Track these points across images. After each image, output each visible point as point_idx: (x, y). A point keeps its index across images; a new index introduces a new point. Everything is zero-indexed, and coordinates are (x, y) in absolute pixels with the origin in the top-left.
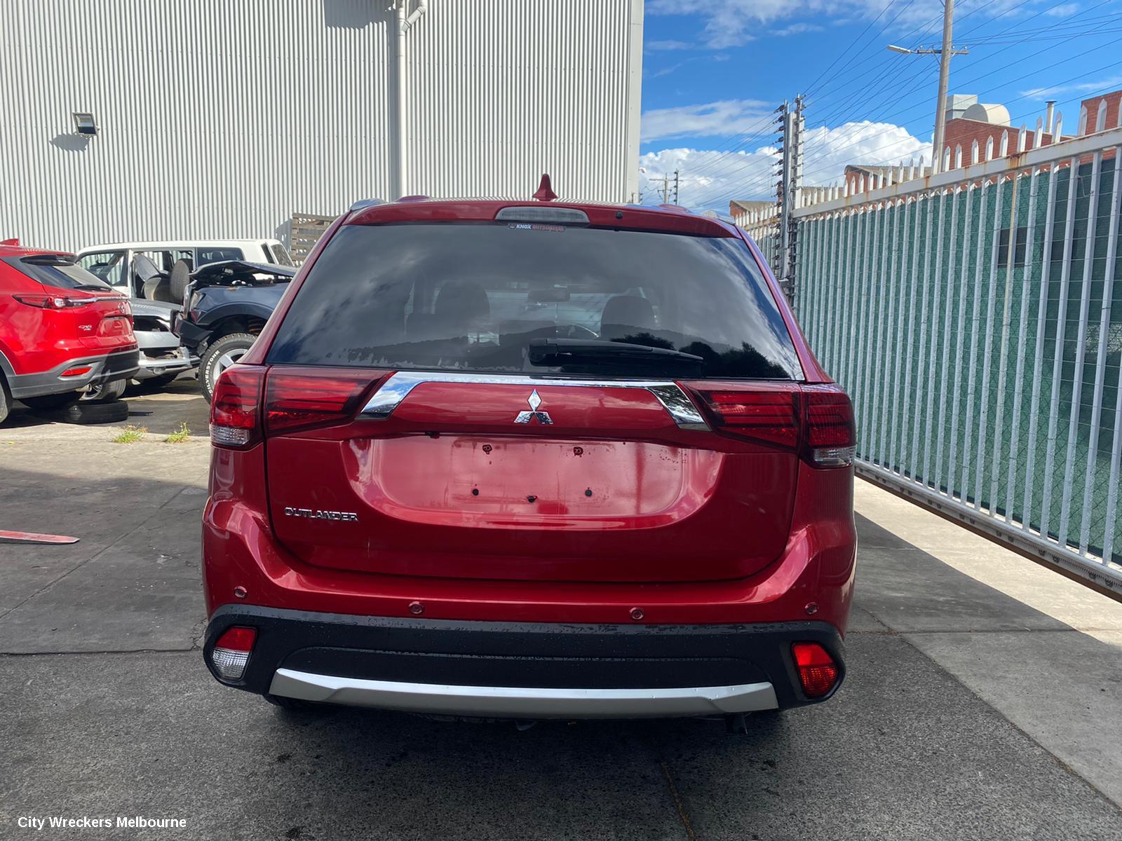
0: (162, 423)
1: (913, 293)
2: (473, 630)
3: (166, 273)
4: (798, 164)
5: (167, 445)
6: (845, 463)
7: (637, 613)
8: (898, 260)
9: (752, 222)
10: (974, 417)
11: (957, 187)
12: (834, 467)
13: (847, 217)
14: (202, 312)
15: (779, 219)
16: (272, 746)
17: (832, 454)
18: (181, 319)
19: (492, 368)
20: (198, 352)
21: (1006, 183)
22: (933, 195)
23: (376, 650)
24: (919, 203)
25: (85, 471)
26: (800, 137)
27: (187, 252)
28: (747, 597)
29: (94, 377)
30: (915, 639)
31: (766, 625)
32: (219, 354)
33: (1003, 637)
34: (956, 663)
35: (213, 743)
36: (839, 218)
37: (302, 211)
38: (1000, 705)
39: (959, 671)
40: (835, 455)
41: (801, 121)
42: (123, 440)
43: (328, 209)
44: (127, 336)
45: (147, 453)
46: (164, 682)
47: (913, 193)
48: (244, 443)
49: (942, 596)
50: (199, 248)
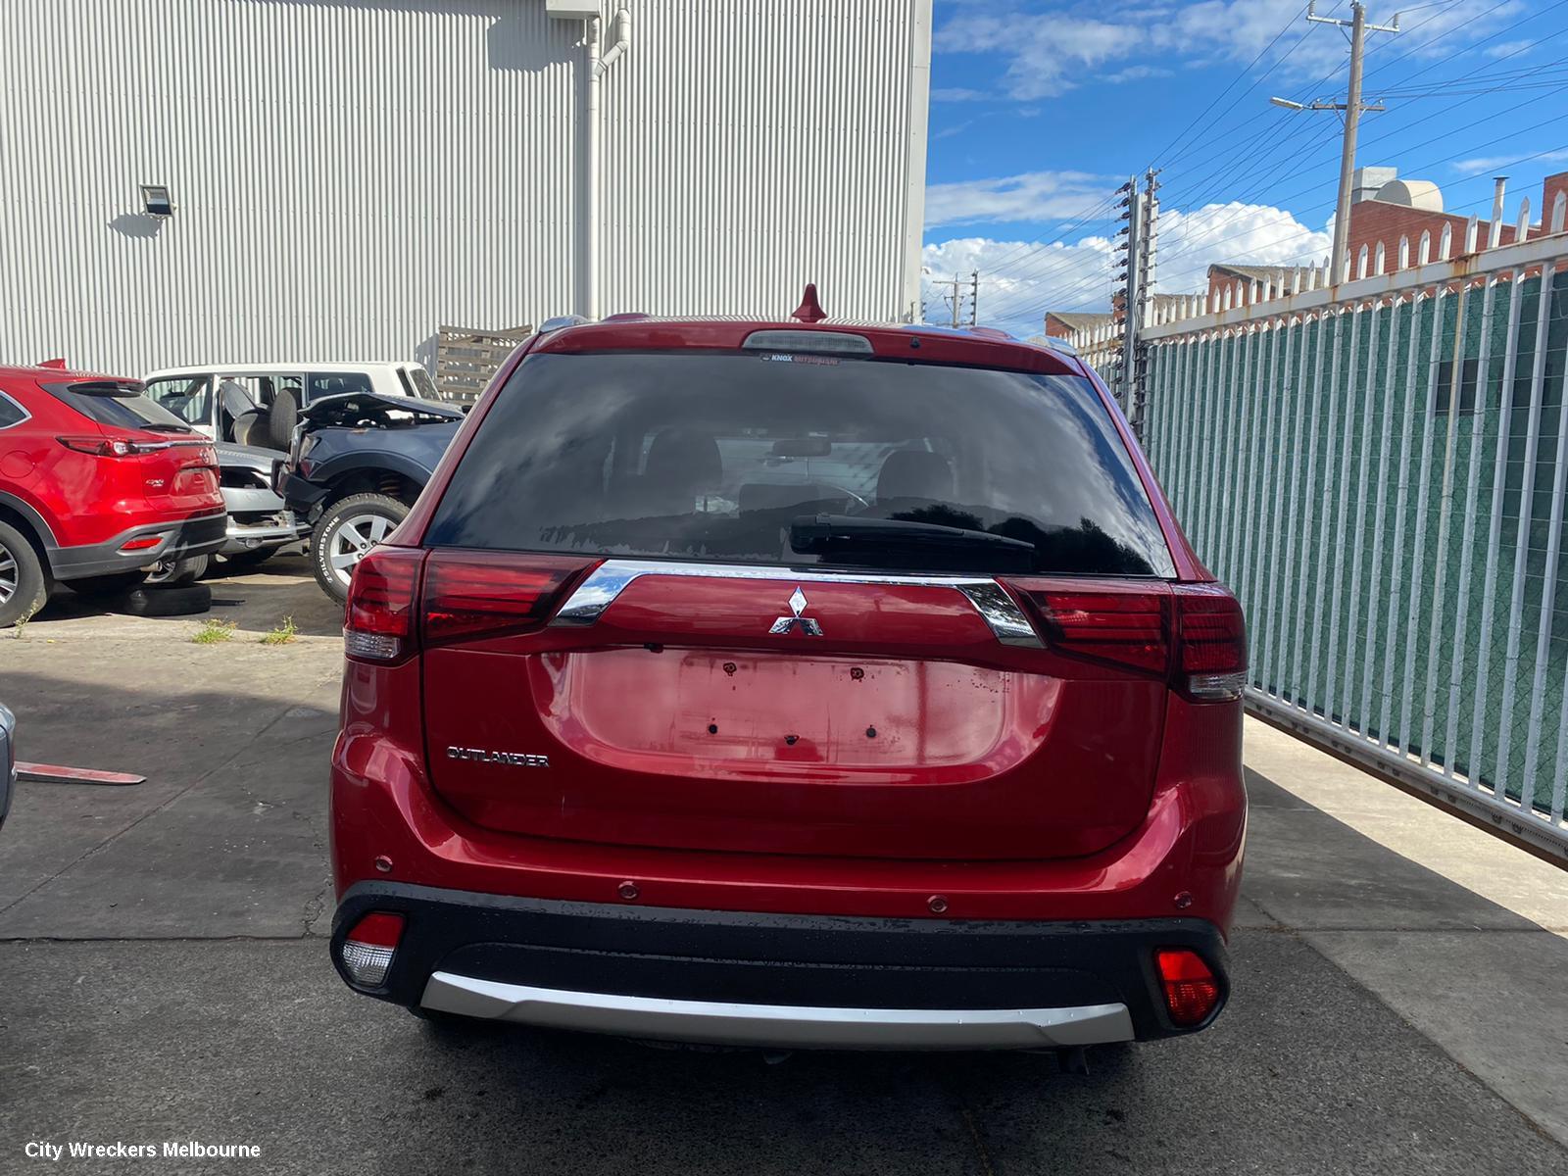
0: (255, 616)
1: (1312, 449)
2: (706, 923)
3: (265, 407)
4: (1150, 265)
5: (264, 647)
6: (1232, 695)
7: (938, 903)
8: (1292, 402)
9: (1082, 345)
10: (1399, 625)
11: (1378, 302)
12: (1217, 701)
13: (1218, 341)
14: (316, 464)
15: (1121, 342)
16: (417, 1077)
17: (1213, 683)
18: (287, 472)
19: (740, 556)
20: (310, 519)
21: (1447, 296)
22: (1342, 311)
23: (571, 948)
24: (1323, 323)
25: (152, 683)
26: (1151, 227)
27: (293, 379)
28: (1094, 882)
29: (165, 551)
30: (1318, 940)
31: (1118, 923)
32: (338, 522)
33: (1442, 939)
34: (1377, 975)
35: (334, 1072)
36: (1207, 342)
37: (453, 322)
38: (1441, 1038)
39: (1381, 987)
40: (1215, 684)
41: (1154, 206)
42: (203, 639)
44: (211, 495)
45: (237, 658)
46: (266, 983)
47: (1313, 309)
48: (392, 656)
49: (1354, 878)
50: (310, 373)
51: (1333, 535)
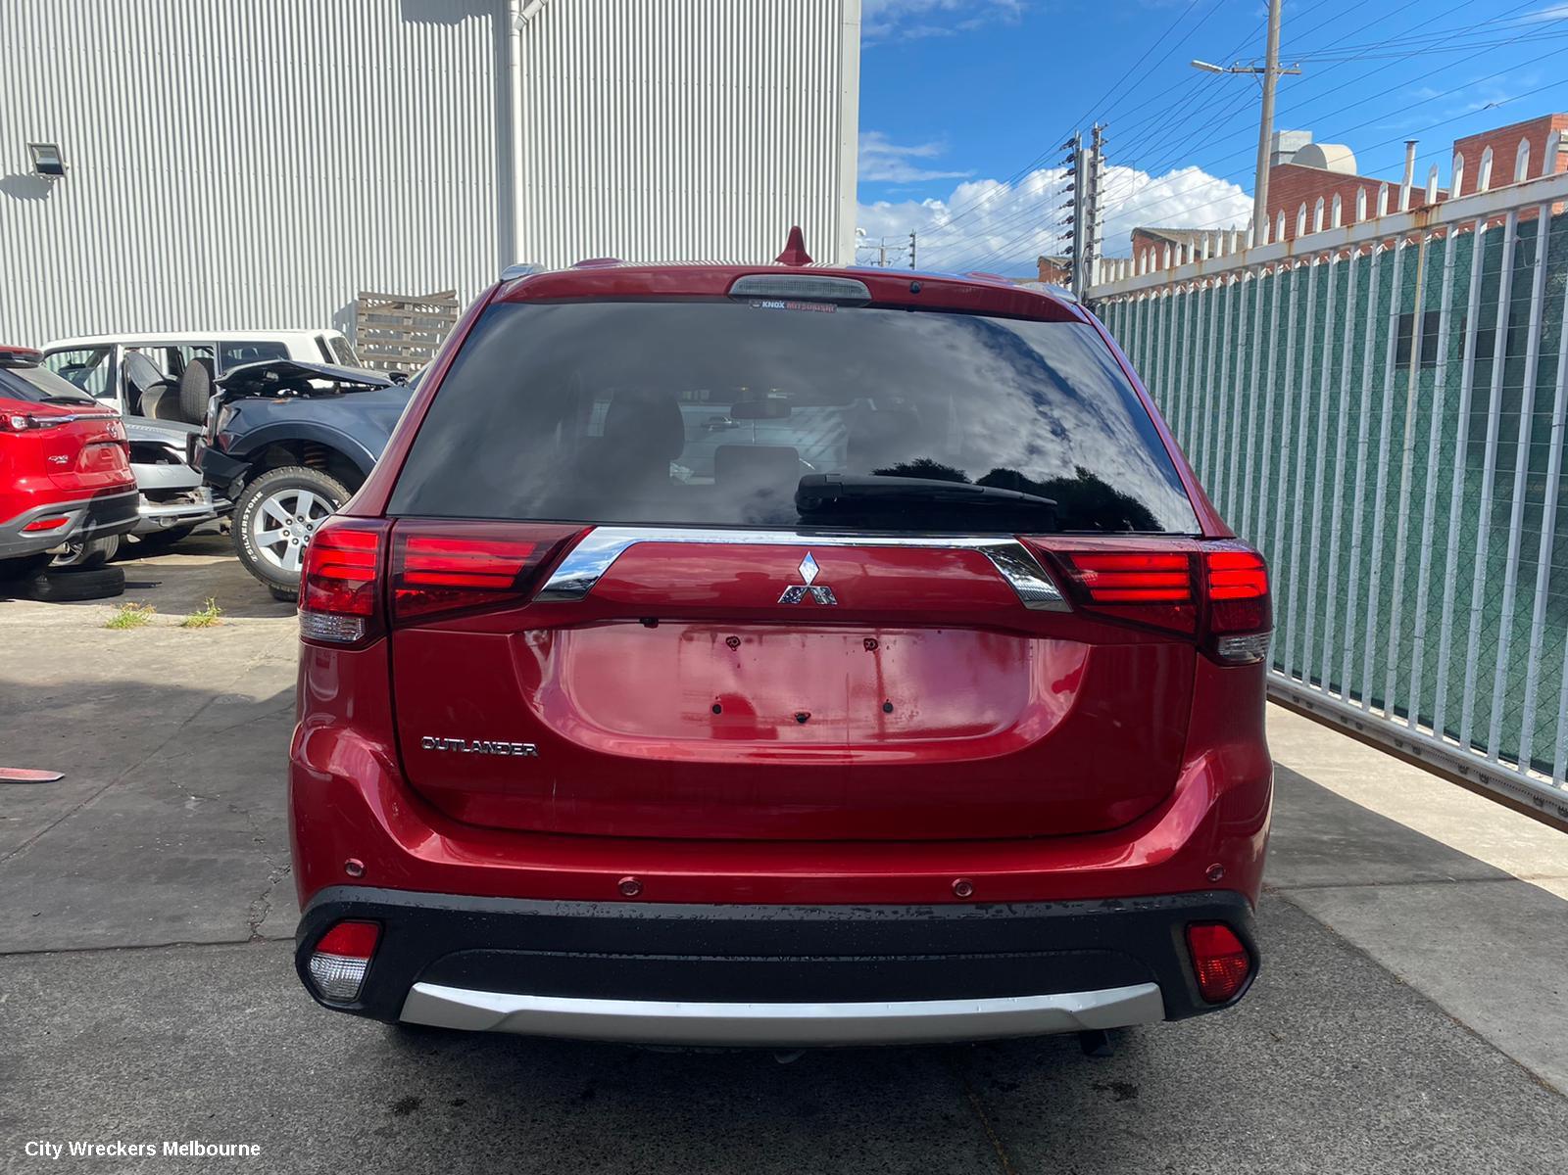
0: (175, 599)
1: (1269, 405)
3: (174, 378)
4: (1097, 222)
5: (185, 630)
6: (1254, 658)
7: (963, 887)
8: (1246, 358)
10: (1361, 579)
11: (1334, 255)
12: (1240, 663)
13: (1169, 298)
14: (236, 436)
16: (387, 1088)
17: (1236, 645)
18: (203, 446)
20: (230, 494)
21: (1407, 248)
22: (1298, 265)
23: (568, 951)
24: (1278, 277)
25: (64, 672)
26: (1098, 183)
27: (204, 348)
28: (1120, 859)
29: (72, 532)
30: (1301, 898)
31: (1150, 899)
32: (262, 497)
33: (1420, 891)
34: (1363, 932)
35: (295, 1087)
36: (1157, 299)
37: (373, 288)
38: (1434, 993)
39: (1368, 943)
41: (1100, 161)
42: (119, 624)
43: (410, 287)
44: (120, 471)
45: (157, 644)
46: (212, 992)
47: (1268, 264)
48: (355, 639)
49: (1326, 833)
50: (221, 342)
51: (1291, 491)
